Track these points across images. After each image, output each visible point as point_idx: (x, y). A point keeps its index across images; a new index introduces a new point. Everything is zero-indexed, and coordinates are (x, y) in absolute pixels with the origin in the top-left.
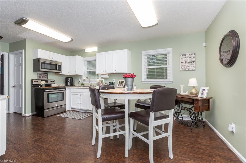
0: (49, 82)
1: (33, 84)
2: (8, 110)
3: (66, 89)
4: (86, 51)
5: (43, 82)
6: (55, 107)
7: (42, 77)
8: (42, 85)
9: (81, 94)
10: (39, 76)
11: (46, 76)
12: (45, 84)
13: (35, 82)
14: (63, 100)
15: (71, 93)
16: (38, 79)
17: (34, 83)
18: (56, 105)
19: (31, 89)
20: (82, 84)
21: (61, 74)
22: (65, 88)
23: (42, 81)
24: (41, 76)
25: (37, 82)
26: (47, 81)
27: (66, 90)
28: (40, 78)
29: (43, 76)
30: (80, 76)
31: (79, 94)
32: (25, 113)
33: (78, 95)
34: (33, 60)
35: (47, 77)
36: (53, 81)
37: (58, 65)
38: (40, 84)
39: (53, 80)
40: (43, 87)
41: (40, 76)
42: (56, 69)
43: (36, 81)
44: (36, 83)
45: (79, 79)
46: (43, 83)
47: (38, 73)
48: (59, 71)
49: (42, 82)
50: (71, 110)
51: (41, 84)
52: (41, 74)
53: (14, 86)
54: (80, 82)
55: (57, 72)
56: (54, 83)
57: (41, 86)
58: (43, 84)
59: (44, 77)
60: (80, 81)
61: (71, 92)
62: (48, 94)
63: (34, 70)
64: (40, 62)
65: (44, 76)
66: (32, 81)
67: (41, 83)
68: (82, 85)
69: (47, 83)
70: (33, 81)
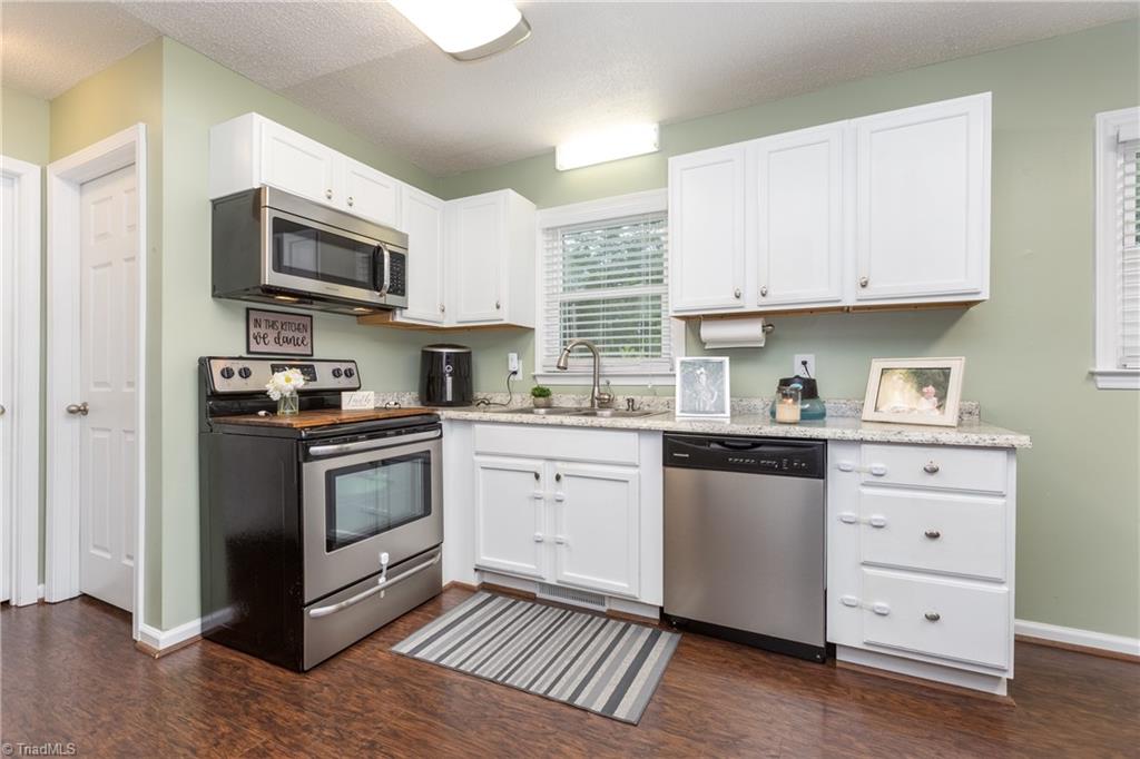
0: (325, 380)
1: (216, 396)
2: (42, 578)
3: (445, 426)
4: (562, 162)
5: (288, 380)
6: (381, 571)
7: (277, 340)
8: (284, 398)
9: (562, 468)
10: (253, 331)
11: (298, 335)
12: (301, 393)
13: (227, 374)
14: (427, 511)
15: (479, 459)
16: (249, 352)
17: (221, 385)
18: (385, 559)
19: (201, 432)
20: (541, 393)
21: (399, 318)
22: (434, 425)
23: (275, 369)
24: (272, 334)
25: (245, 373)
26: (309, 372)
27: (441, 436)
28: (262, 348)
29: (284, 334)
30: (513, 335)
31: (548, 472)
32: (156, 619)
33: (537, 476)
34: (216, 203)
35: (308, 340)
36: (349, 374)
37: (386, 254)
38: (264, 393)
39: (351, 366)
40: (288, 417)
41: (262, 331)
42: (375, 283)
43: (236, 366)
44: (236, 385)
45: (513, 356)
46: (285, 383)
47: (248, 310)
48: (391, 300)
49: (280, 377)
50: (473, 580)
51: (275, 396)
52: (272, 317)
53: (85, 404)
54: (519, 377)
55: (381, 301)
56: (352, 382)
57: (272, 408)
58: (288, 395)
59: (288, 341)
60: (515, 373)
61: (477, 454)
62: (331, 476)
63: (224, 288)
64: (267, 217)
65: (290, 334)
66: (204, 365)
67: (270, 387)
68: (541, 400)
69: (313, 386)
70: (217, 367)
